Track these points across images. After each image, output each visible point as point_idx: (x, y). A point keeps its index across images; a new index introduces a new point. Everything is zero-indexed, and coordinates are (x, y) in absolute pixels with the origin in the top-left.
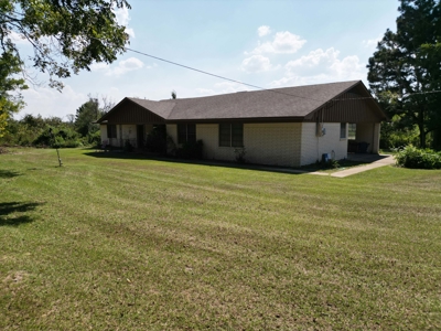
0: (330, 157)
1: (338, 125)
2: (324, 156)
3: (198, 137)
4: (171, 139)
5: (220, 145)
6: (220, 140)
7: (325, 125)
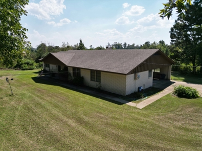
0: (142, 88)
1: (148, 71)
2: (139, 88)
3: (82, 75)
4: (70, 74)
5: (91, 80)
6: (91, 77)
7: (140, 74)
